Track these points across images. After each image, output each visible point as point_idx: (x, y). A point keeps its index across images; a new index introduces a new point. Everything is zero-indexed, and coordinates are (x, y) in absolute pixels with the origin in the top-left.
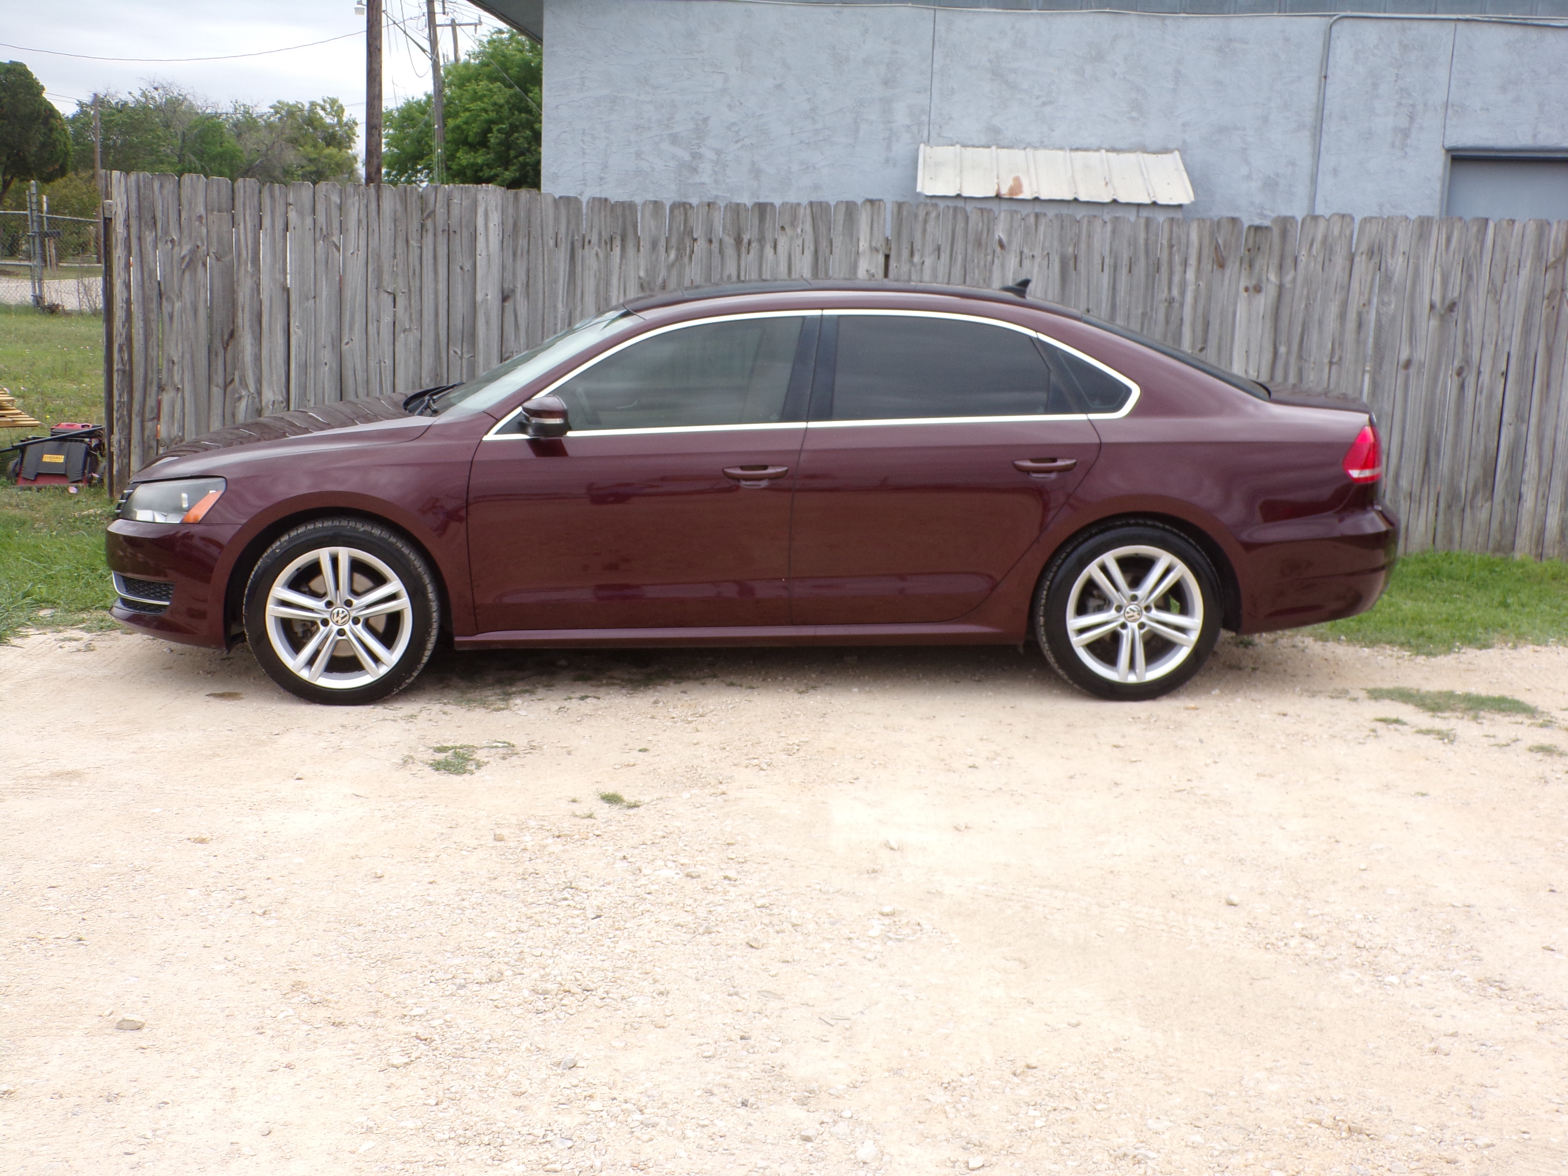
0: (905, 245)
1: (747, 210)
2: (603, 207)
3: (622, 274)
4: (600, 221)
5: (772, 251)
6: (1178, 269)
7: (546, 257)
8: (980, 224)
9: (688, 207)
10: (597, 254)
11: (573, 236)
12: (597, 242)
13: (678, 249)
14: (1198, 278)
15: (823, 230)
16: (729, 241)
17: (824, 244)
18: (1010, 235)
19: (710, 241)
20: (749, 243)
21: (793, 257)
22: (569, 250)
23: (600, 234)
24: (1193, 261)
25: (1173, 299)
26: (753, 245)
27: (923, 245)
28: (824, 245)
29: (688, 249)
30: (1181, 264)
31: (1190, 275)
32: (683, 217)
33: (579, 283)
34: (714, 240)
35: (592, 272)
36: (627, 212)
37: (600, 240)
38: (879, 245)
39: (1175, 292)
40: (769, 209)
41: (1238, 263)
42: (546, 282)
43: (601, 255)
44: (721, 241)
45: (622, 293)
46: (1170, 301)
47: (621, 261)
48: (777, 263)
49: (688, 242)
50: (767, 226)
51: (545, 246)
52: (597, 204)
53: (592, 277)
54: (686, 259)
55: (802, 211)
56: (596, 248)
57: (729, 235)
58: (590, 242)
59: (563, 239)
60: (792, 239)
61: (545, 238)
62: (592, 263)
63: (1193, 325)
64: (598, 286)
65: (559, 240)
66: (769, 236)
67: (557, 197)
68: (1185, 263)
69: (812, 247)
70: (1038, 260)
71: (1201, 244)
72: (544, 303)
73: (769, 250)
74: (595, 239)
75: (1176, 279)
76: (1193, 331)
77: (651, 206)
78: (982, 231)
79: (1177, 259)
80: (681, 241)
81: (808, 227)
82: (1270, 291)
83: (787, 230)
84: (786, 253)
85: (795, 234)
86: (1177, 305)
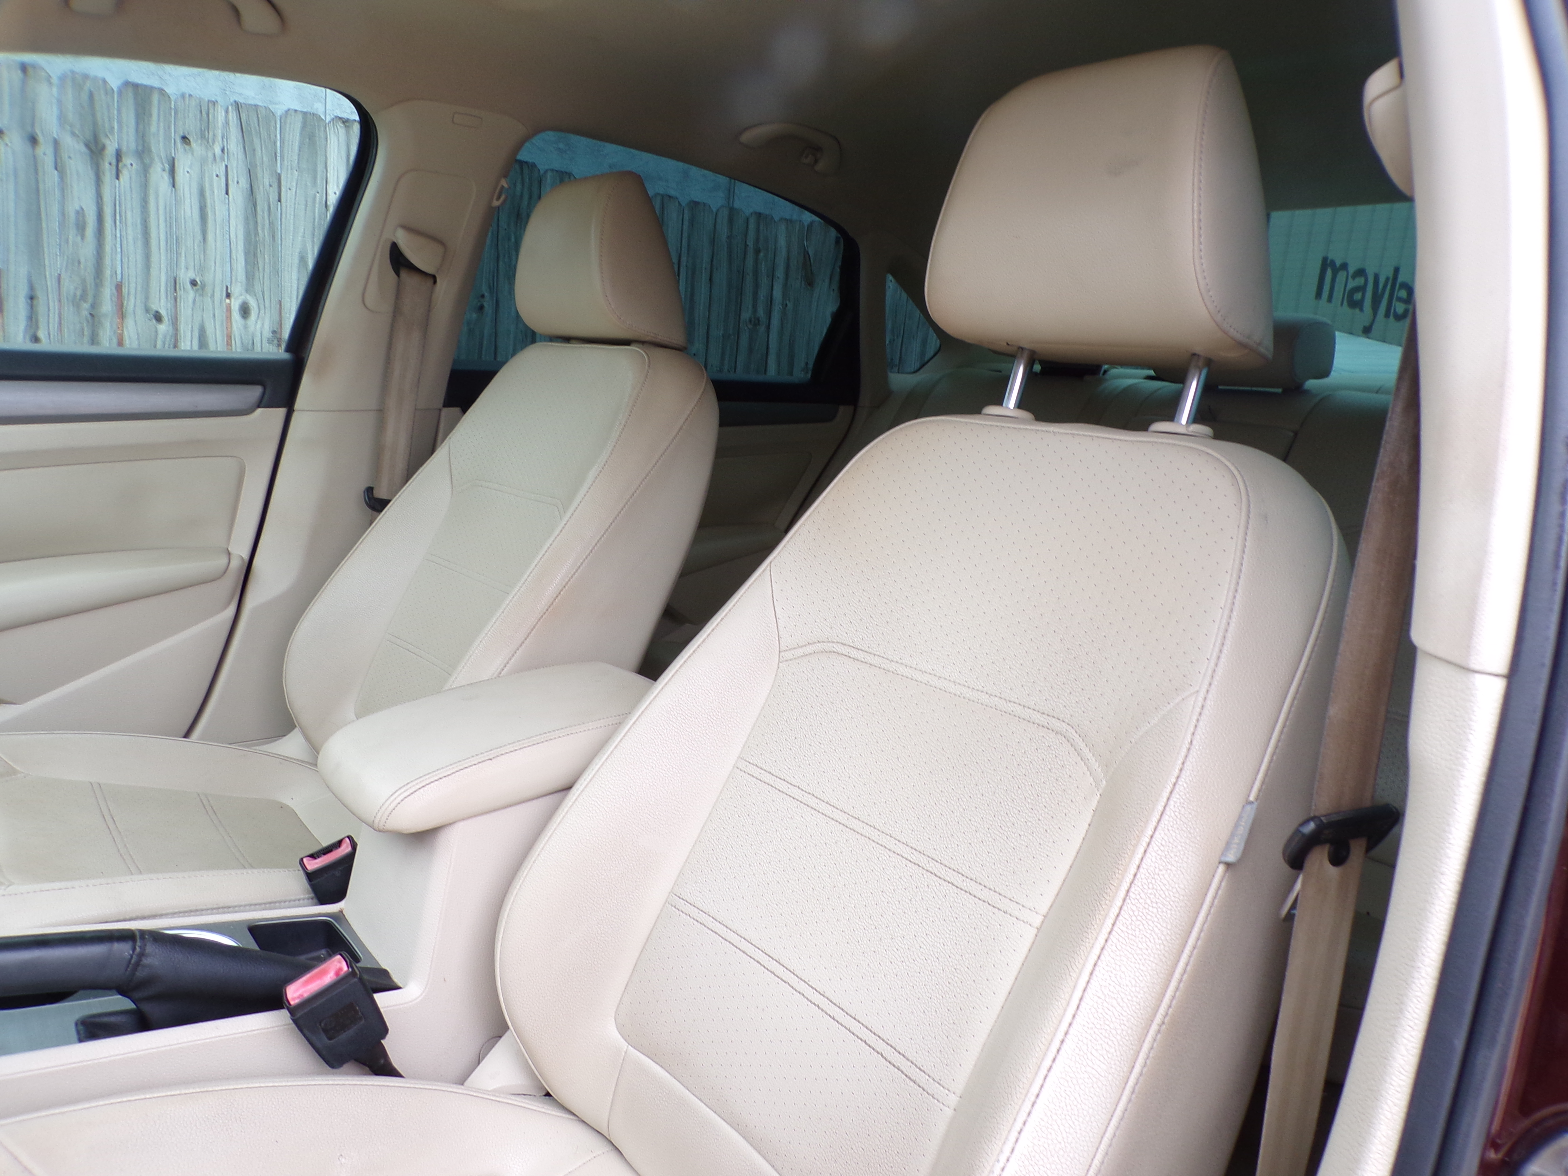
1: (109, 91)
5: (166, 176)
6: (764, 281)
8: (519, 187)
14: (785, 295)
15: (262, 155)
16: (73, 147)
17: (265, 179)
19: (33, 140)
20: (119, 156)
21: (208, 193)
24: (780, 273)
25: (759, 320)
26: (127, 160)
28: (267, 182)
30: (768, 276)
31: (777, 294)
34: (41, 138)
39: (761, 312)
40: (155, 98)
41: (827, 281)
44: (56, 143)
46: (755, 322)
48: (178, 201)
50: (153, 129)
55: (220, 116)
57: (73, 134)
60: (203, 162)
63: (778, 355)
66: (158, 148)
68: (772, 276)
69: (244, 183)
71: (789, 252)
73: (159, 177)
75: (763, 294)
76: (779, 363)
78: (522, 196)
79: (763, 268)
81: (234, 145)
83: (194, 145)
84: (195, 186)
85: (210, 155)
86: (762, 329)
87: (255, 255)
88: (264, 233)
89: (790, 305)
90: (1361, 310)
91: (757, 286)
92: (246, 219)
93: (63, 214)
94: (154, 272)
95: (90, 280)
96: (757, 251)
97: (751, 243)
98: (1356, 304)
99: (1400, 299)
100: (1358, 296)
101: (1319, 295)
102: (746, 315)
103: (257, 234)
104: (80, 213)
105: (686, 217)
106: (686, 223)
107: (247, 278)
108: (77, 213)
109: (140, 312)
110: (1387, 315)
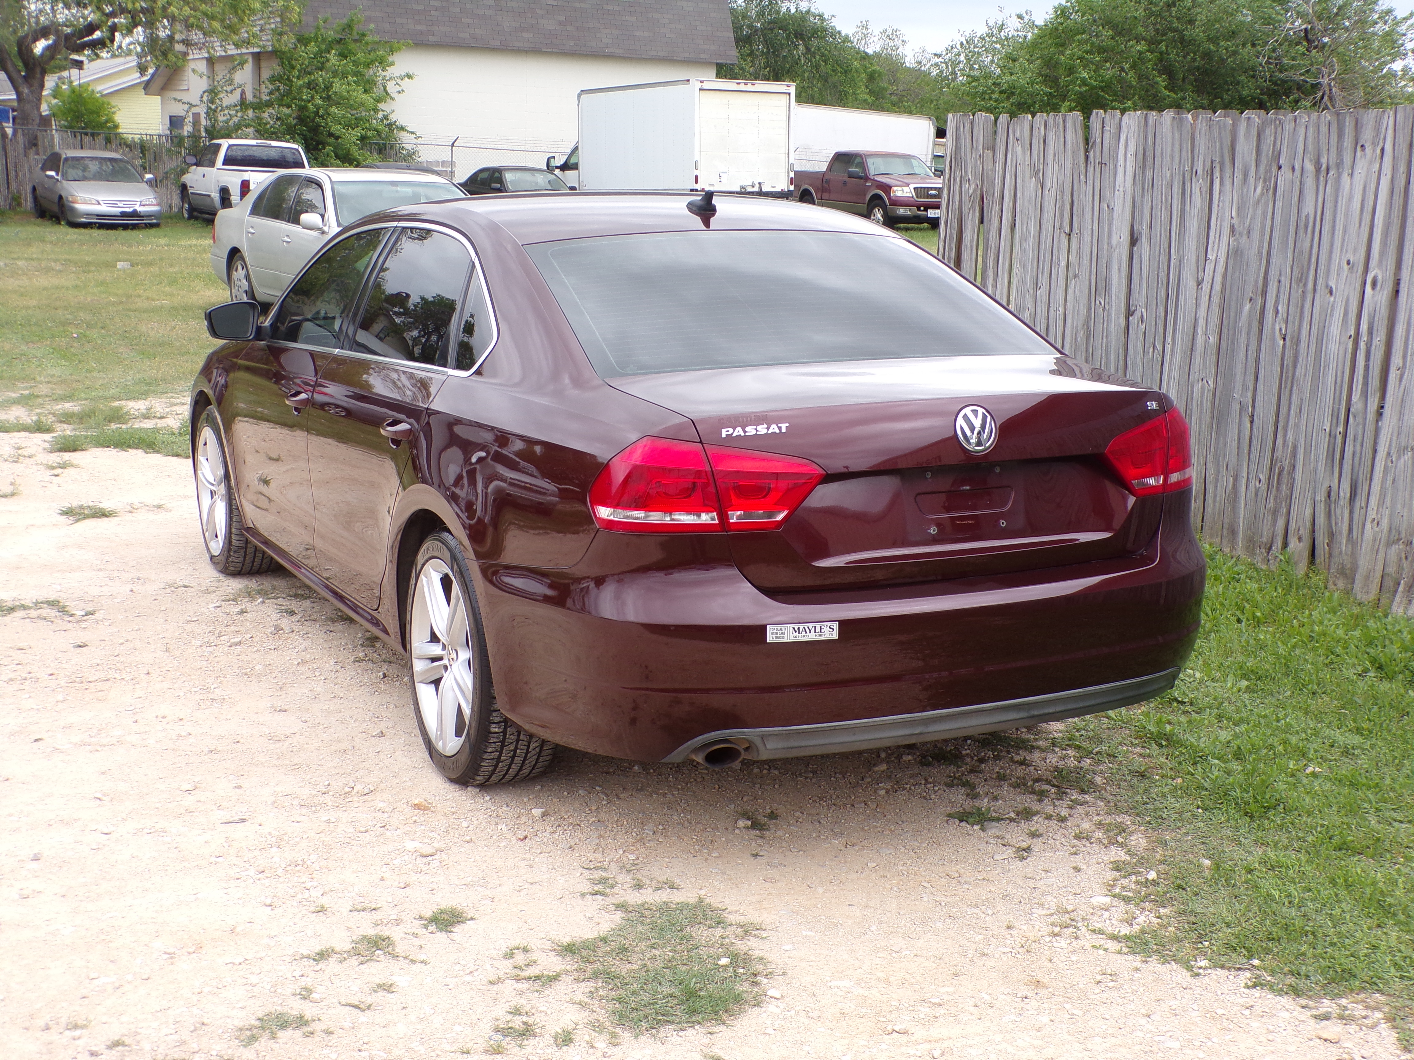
2: (1207, 128)
4: (1205, 146)
5: (1349, 178)
7: (1164, 192)
10: (1201, 188)
11: (1184, 167)
12: (1201, 173)
13: (1265, 181)
16: (1310, 168)
19: (1293, 169)
20: (1328, 170)
22: (1181, 183)
23: (1204, 163)
26: (1331, 172)
29: (1273, 179)
32: (1272, 138)
35: (1196, 211)
36: (1224, 133)
37: (1203, 170)
43: (1204, 189)
47: (1219, 197)
49: (1273, 170)
50: (1345, 144)
51: (1164, 179)
54: (1270, 193)
56: (1200, 181)
57: (1310, 159)
58: (1196, 172)
59: (1177, 171)
60: (1370, 163)
62: (1197, 199)
74: (1200, 169)
80: (1268, 171)
87: (1387, 235)
88: (1394, 215)
92: (1387, 204)
93: (1299, 219)
94: (1334, 256)
95: (1304, 266)
103: (1390, 216)
107: (1379, 256)
108: (1306, 216)
109: (1323, 288)
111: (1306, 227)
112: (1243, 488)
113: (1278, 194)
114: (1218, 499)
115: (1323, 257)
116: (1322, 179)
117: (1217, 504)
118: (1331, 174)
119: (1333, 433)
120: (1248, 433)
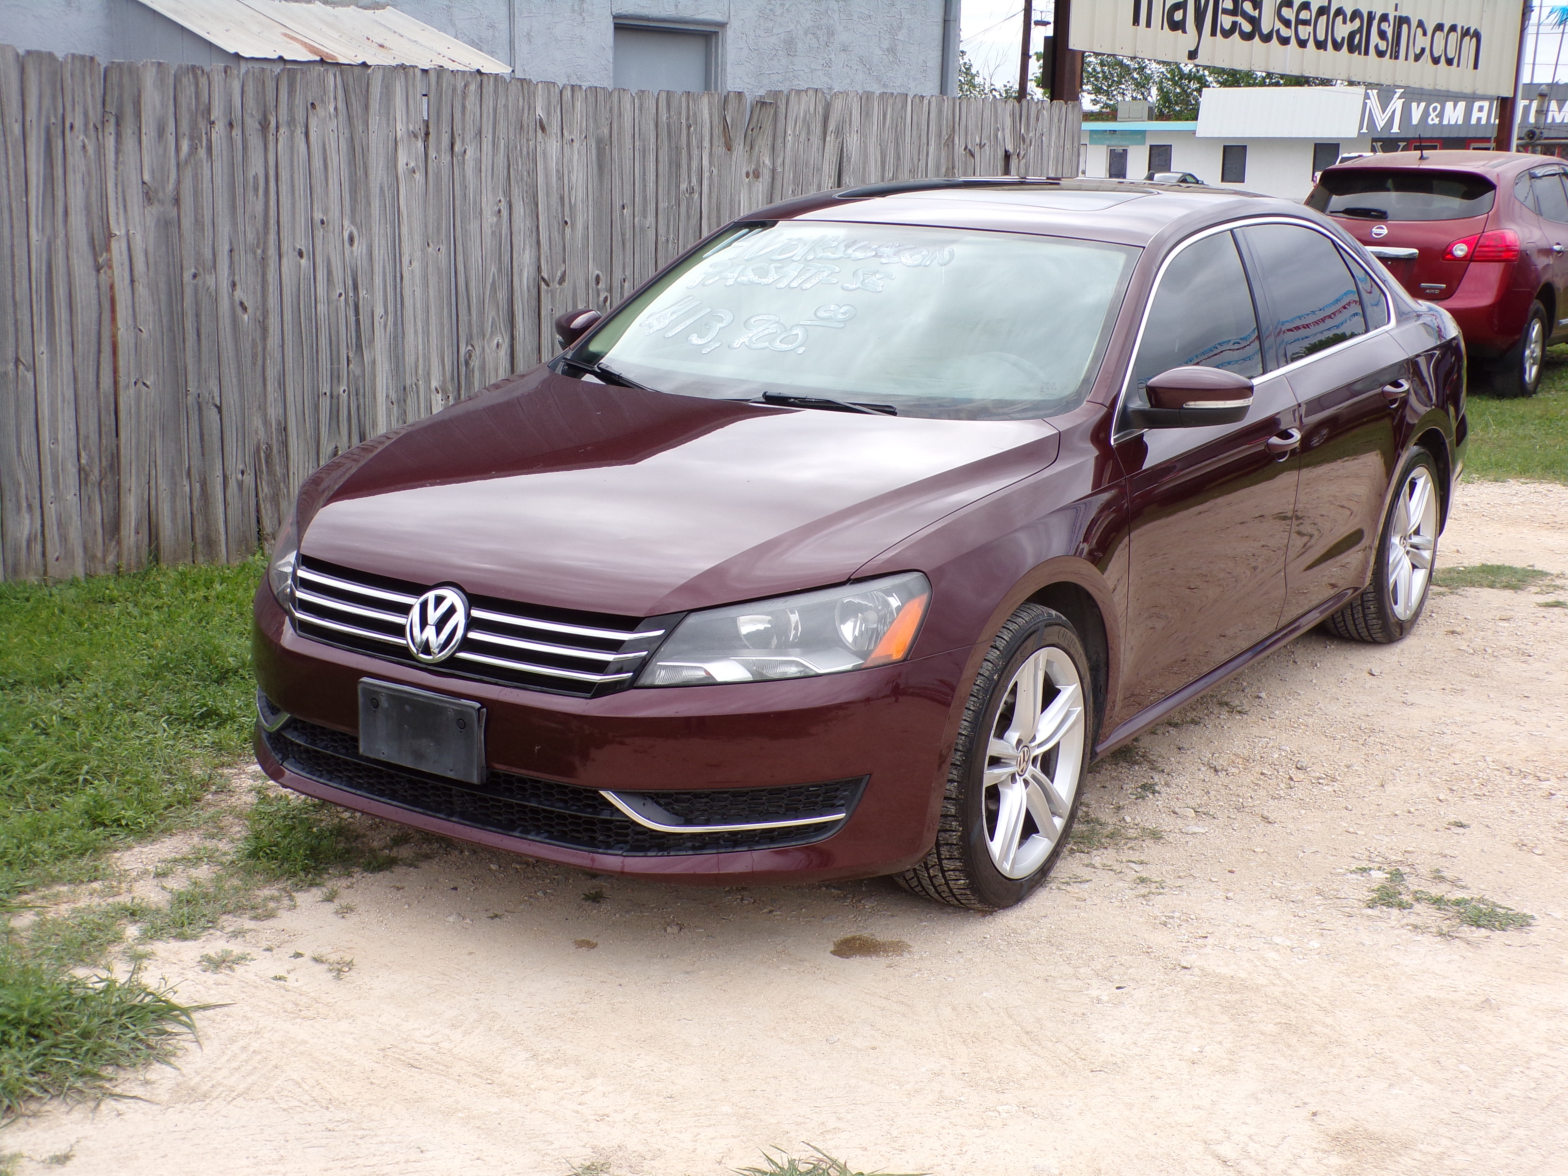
0: (445, 128)
2: (87, 70)
3: (120, 179)
4: (84, 92)
5: (303, 137)
6: (695, 152)
7: (10, 152)
9: (199, 72)
10: (84, 147)
11: (48, 118)
12: (82, 127)
13: (192, 138)
14: (711, 163)
16: (252, 127)
17: (359, 128)
18: (549, 114)
19: (231, 125)
20: (277, 128)
22: (43, 141)
23: (86, 115)
24: (706, 144)
25: (693, 189)
27: (463, 129)
28: (360, 130)
29: (204, 136)
30: (698, 148)
31: (706, 162)
32: (193, 88)
33: (60, 193)
34: (235, 124)
35: (79, 177)
36: (126, 80)
37: (86, 124)
38: (417, 128)
39: (694, 182)
40: (298, 76)
41: (742, 145)
42: (13, 194)
43: (91, 149)
44: (243, 125)
45: (121, 206)
46: (691, 191)
47: (117, 158)
49: (202, 125)
50: (297, 102)
51: (8, 134)
52: (78, 64)
53: (79, 186)
54: (202, 153)
55: (332, 81)
56: (81, 138)
57: (253, 116)
58: (72, 127)
59: (34, 123)
60: (324, 122)
61: (7, 121)
62: (76, 159)
64: (88, 196)
65: (28, 123)
66: (299, 116)
67: (21, 52)
68: (701, 147)
69: (347, 134)
70: (576, 145)
71: (711, 123)
72: (12, 227)
73: (300, 139)
74: (79, 124)
75: (695, 165)
77: (154, 70)
78: (521, 109)
79: (694, 142)
80: (194, 126)
81: (341, 103)
82: (766, 174)
83: (317, 108)
84: (320, 145)
85: (328, 115)
86: (696, 196)
87: (355, 192)
88: (360, 173)
89: (715, 172)
90: (1184, 32)
91: (690, 157)
92: (350, 162)
93: (245, 180)
94: (297, 217)
95: (261, 230)
96: (689, 127)
97: (684, 121)
98: (1177, 26)
99: (1225, 11)
100: (1178, 16)
101: (1136, 21)
102: (684, 186)
103: (356, 174)
104: (256, 177)
105: (636, 106)
106: (637, 111)
107: (352, 212)
108: (254, 177)
109: (290, 251)
110: (1213, 33)
111: (256, 189)
112: (219, 489)
113: (214, 153)
114: (179, 515)
115: (285, 219)
116: (271, 138)
117: (180, 521)
118: (282, 130)
119: (335, 394)
120: (216, 426)
